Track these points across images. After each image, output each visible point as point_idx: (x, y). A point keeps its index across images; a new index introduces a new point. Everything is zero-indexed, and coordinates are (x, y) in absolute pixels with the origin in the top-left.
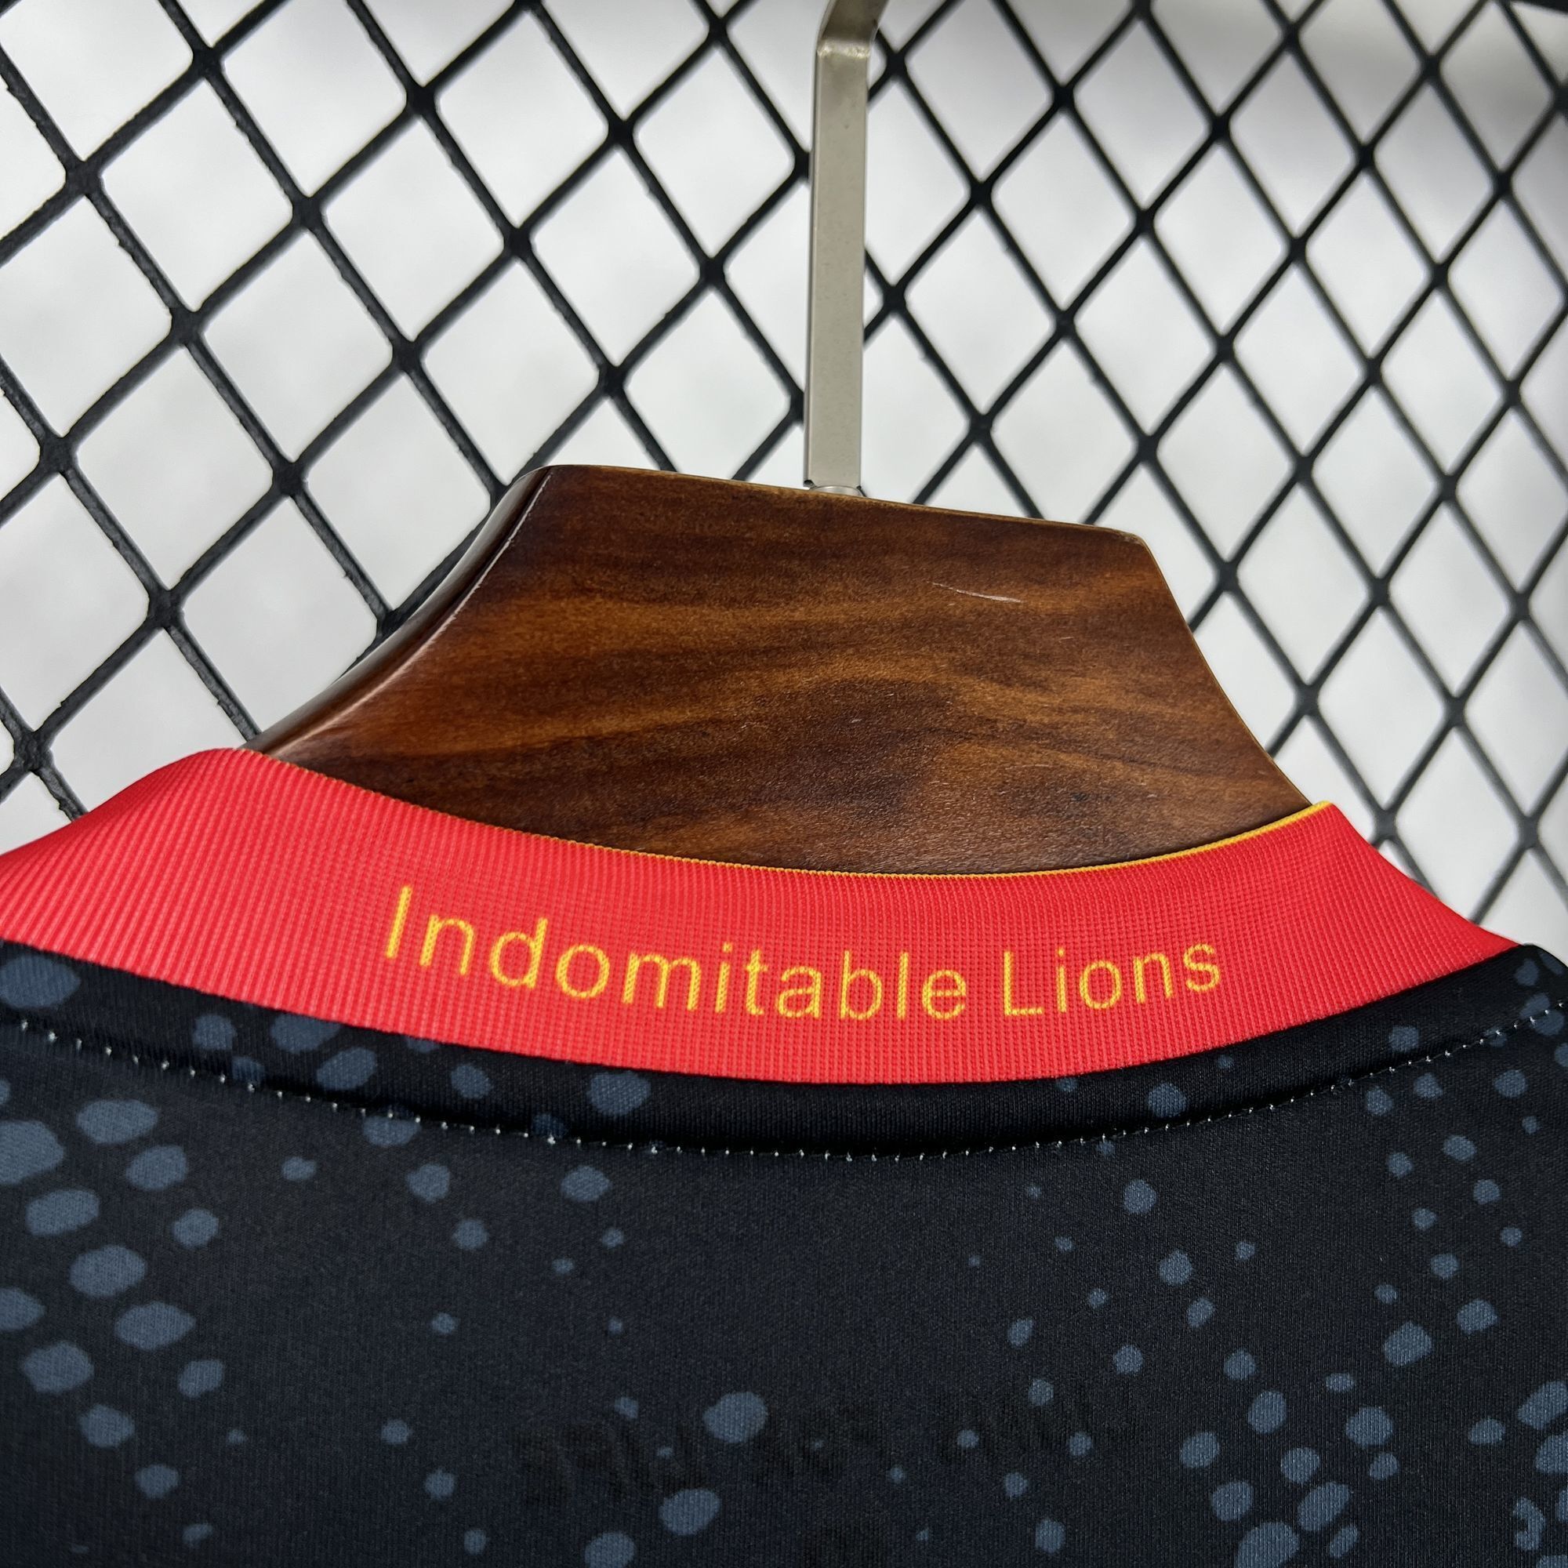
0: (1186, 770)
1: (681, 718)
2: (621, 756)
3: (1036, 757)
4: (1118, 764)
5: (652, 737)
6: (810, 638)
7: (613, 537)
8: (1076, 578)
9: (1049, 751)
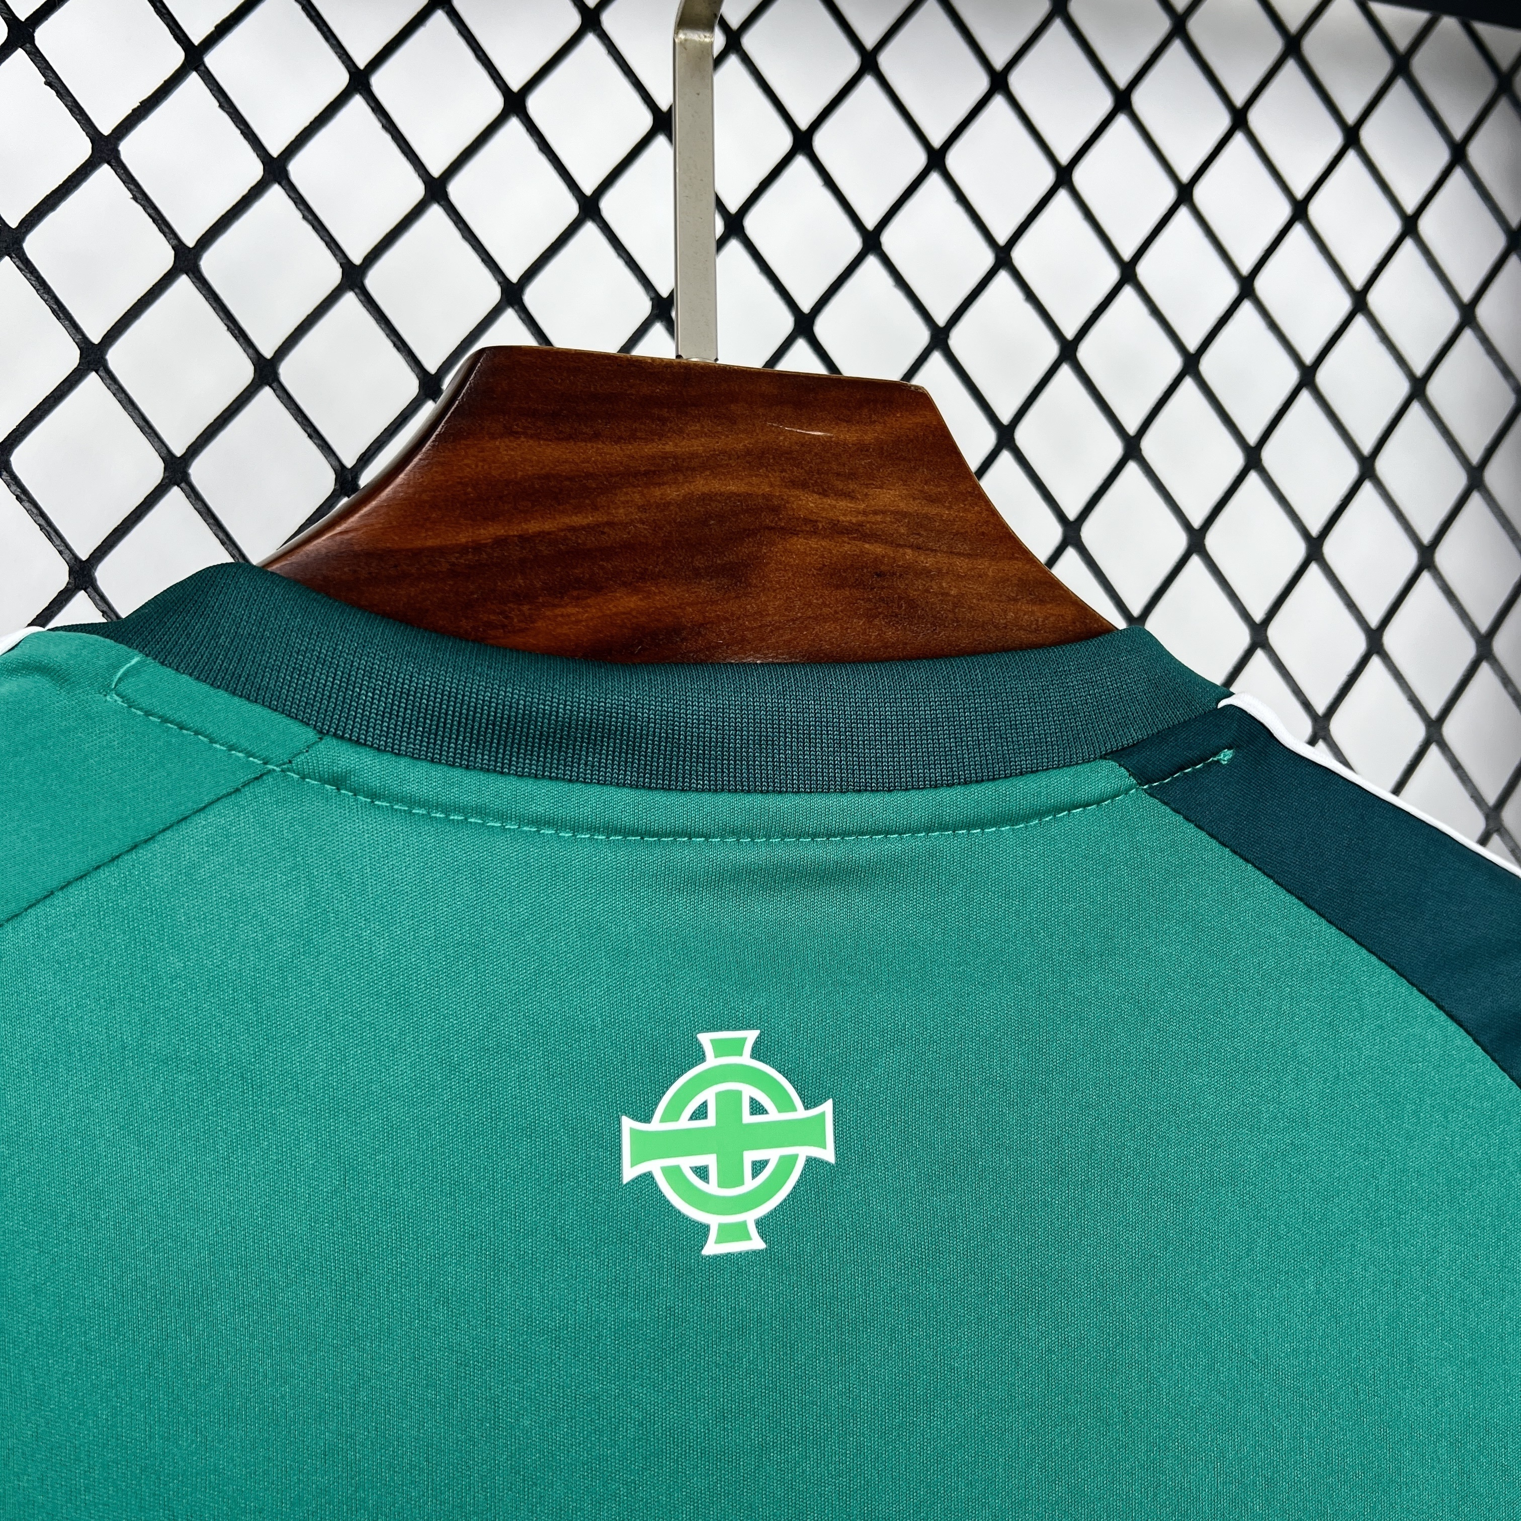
0: (959, 554)
1: (585, 522)
2: (543, 548)
3: (847, 547)
4: (909, 551)
5: (565, 535)
8: (874, 418)
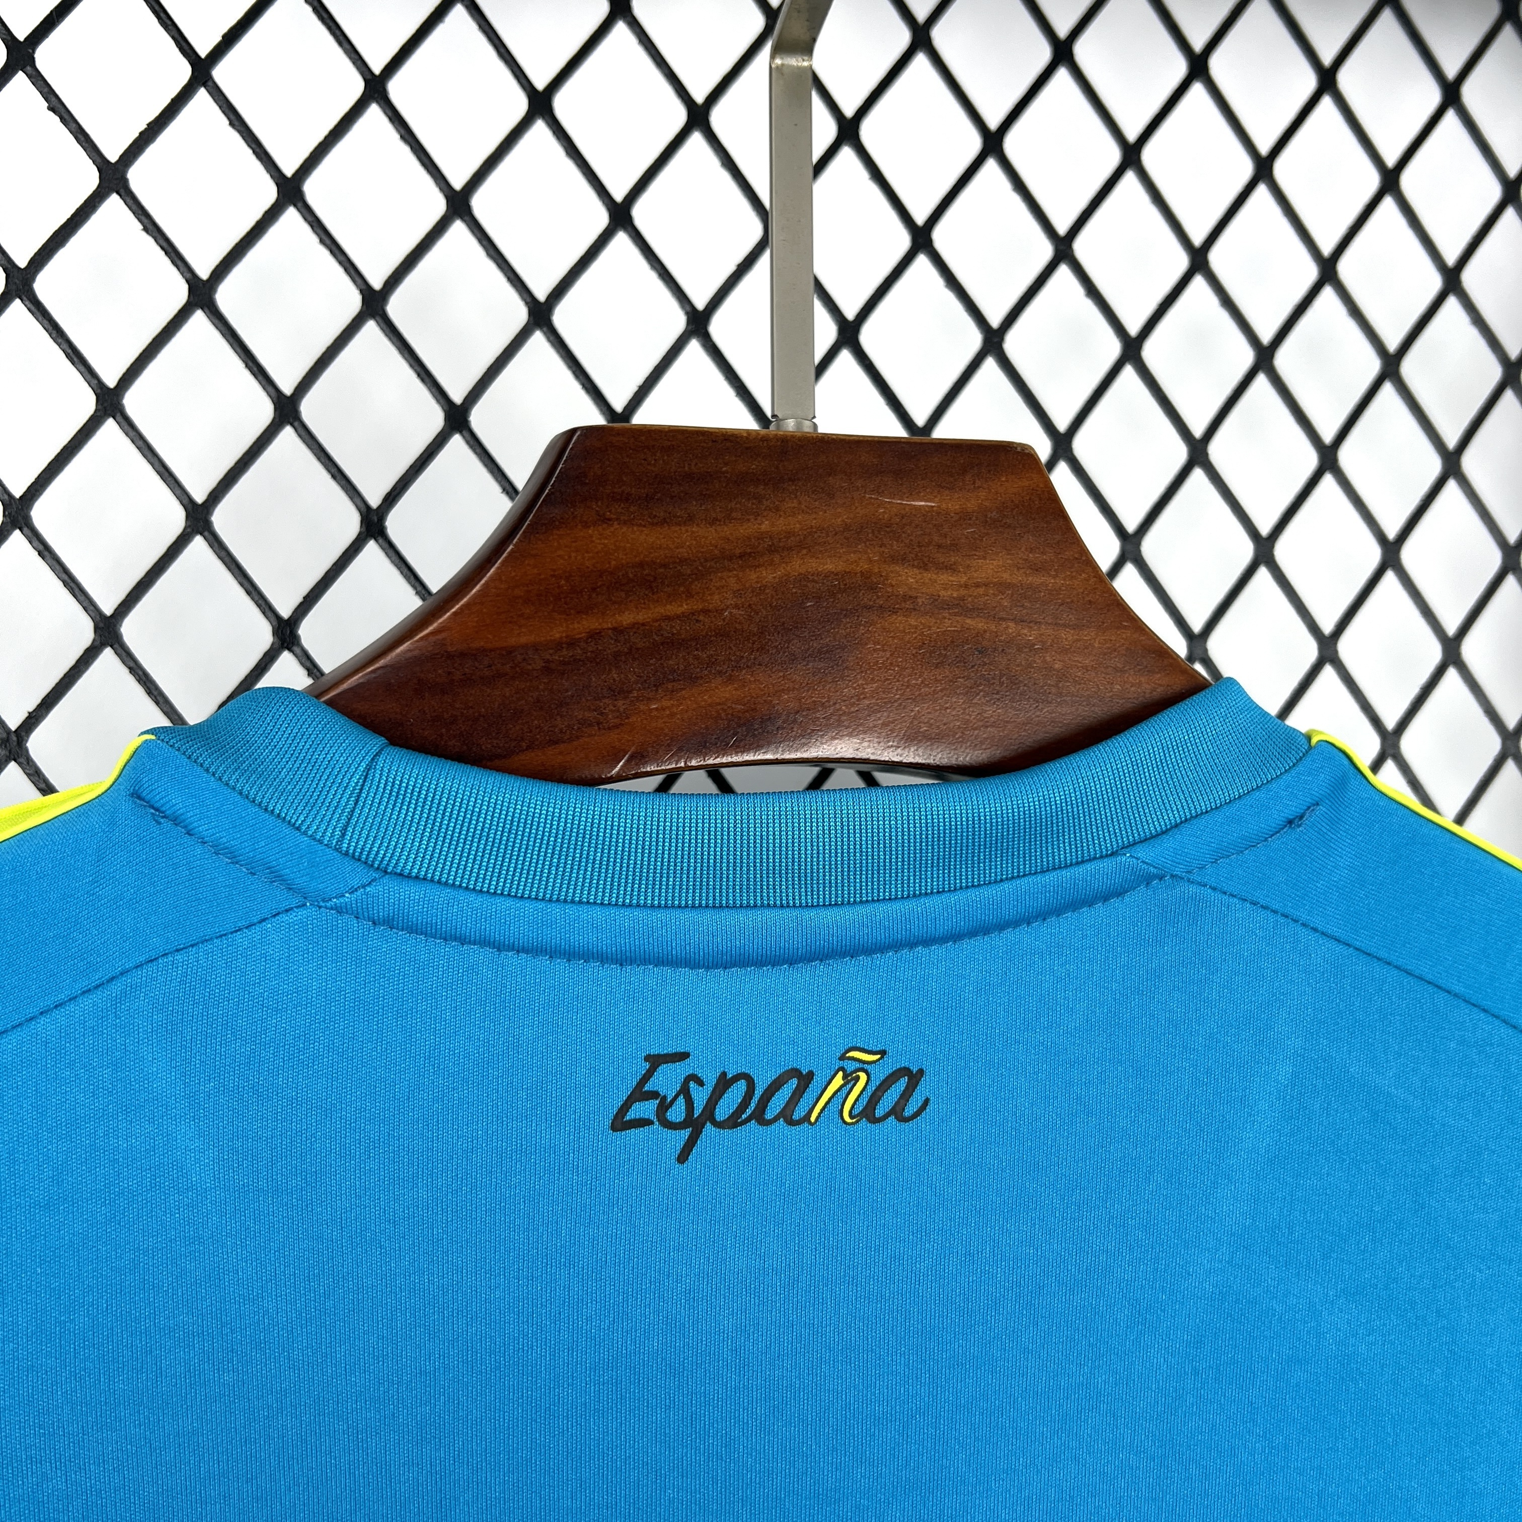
6: (773, 544)
7: (625, 479)
9: (958, 618)
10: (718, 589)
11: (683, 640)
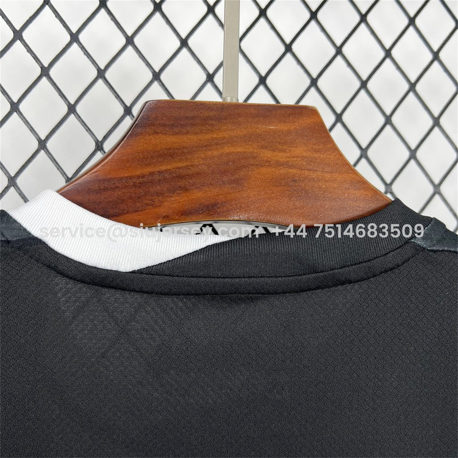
10: (197, 157)
11: (184, 176)
